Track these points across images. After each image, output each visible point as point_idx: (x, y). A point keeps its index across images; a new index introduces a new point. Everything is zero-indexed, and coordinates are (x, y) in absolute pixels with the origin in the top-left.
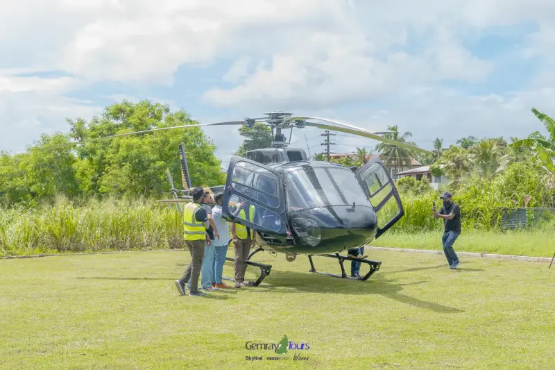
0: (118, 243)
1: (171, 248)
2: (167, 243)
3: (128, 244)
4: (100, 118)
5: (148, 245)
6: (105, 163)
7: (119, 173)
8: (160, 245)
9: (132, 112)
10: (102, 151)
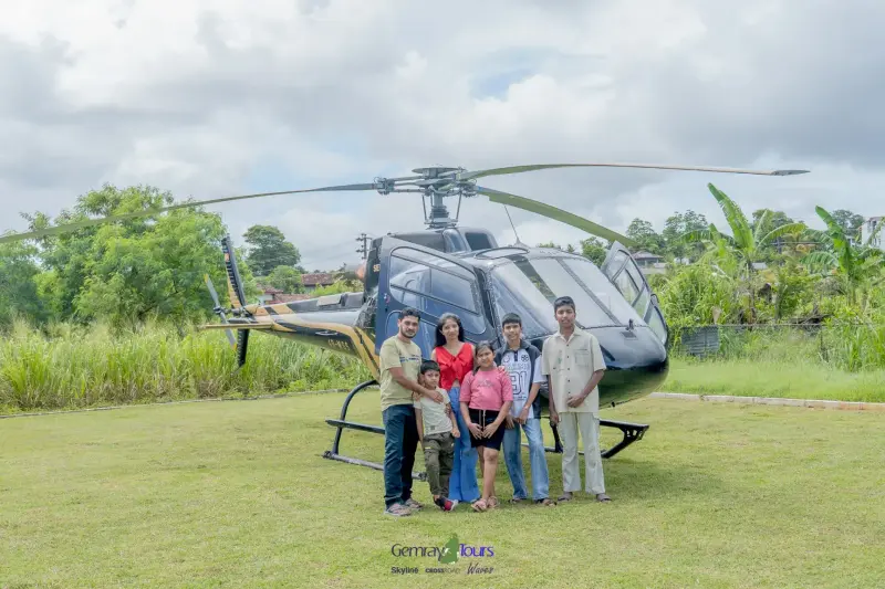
0: (118, 392)
1: (201, 397)
2: (194, 390)
3: (133, 393)
4: (72, 211)
5: (164, 393)
6: (84, 275)
7: (105, 287)
8: (184, 392)
9: (117, 201)
10: (79, 257)
